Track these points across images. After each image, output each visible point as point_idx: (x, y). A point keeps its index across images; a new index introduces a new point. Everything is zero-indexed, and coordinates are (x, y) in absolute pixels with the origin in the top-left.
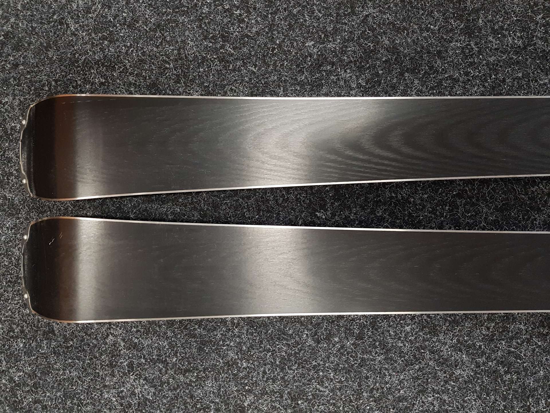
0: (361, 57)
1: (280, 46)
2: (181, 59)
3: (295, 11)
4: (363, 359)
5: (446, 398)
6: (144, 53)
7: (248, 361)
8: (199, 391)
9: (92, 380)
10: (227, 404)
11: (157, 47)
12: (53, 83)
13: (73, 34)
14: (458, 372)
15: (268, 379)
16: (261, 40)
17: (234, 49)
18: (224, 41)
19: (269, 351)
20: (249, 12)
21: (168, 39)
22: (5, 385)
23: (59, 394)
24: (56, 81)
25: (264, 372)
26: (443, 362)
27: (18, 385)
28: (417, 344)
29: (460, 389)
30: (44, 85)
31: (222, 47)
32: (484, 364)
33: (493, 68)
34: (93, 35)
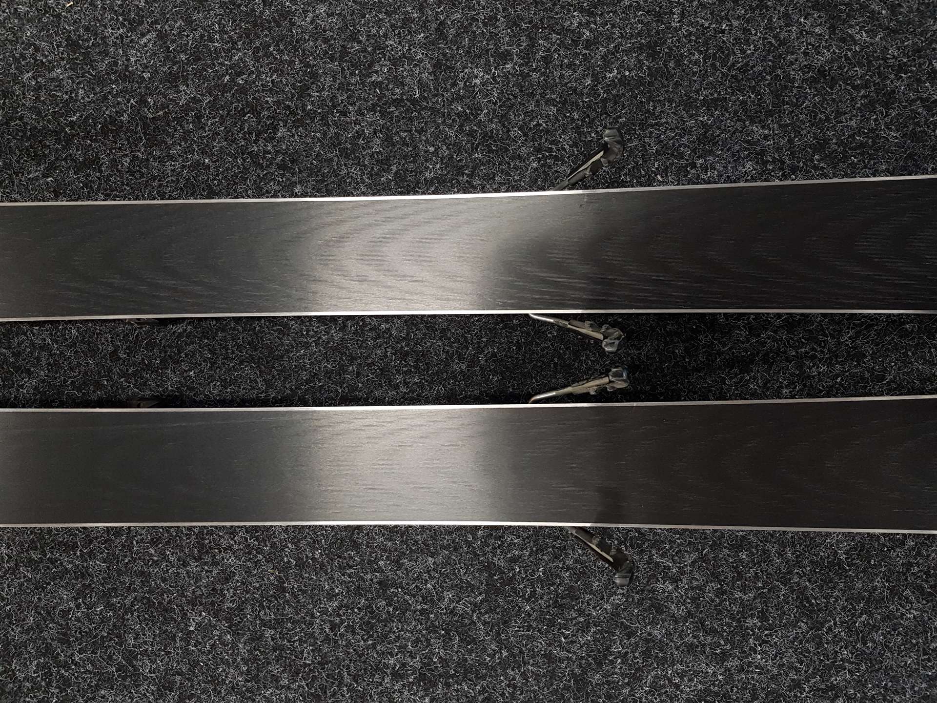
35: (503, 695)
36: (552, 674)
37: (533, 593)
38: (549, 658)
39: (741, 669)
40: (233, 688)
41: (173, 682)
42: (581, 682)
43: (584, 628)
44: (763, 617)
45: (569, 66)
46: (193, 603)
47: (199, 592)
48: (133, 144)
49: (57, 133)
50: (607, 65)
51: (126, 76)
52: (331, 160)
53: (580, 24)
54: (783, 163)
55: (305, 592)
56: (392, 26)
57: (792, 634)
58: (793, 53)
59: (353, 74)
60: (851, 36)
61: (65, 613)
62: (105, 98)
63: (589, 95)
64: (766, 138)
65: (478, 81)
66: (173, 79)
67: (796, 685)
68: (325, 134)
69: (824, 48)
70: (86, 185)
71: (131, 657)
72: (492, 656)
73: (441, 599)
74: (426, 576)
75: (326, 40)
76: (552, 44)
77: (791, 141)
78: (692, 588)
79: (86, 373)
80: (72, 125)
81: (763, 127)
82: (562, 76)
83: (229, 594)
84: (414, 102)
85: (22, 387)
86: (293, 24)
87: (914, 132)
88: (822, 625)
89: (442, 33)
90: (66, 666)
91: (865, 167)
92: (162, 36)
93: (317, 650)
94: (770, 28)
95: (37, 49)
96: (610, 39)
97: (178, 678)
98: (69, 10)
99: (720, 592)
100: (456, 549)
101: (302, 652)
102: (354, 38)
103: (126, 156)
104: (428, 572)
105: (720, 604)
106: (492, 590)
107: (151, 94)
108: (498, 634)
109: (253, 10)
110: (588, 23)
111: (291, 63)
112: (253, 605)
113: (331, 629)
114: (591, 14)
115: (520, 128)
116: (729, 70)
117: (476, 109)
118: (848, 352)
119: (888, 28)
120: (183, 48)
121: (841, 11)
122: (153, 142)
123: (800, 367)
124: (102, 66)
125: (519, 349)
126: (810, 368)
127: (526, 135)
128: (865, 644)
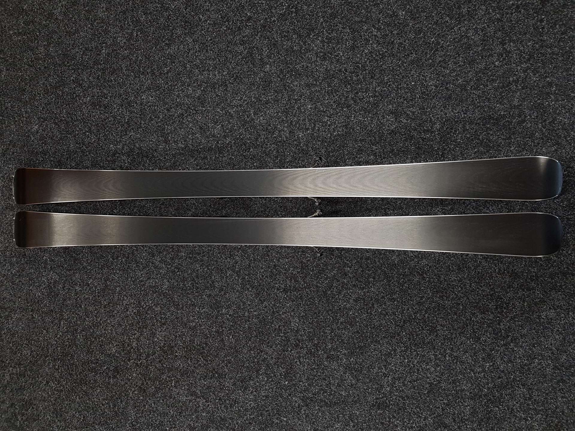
0: (129, 151)
1: (101, 147)
2: (69, 151)
3: (107, 133)
4: (128, 266)
5: (157, 281)
6: (56, 149)
7: (90, 267)
8: (74, 278)
9: (38, 273)
10: (83, 283)
11: (61, 147)
12: (26, 160)
13: (33, 141)
14: (161, 271)
15: (97, 273)
16: (95, 144)
17: (86, 148)
18: (83, 145)
19: (97, 263)
20: (91, 133)
21: (64, 143)
22: (10, 275)
23: (27, 279)
24: (27, 159)
25: (96, 271)
26: (156, 267)
27: (14, 275)
28: (148, 261)
29: (162, 277)
30: (23, 161)
31: (82, 147)
32: (170, 268)
33: (174, 156)
34: (39, 142)
35: (305, 296)
36: (318, 291)
37: (313, 269)
38: (317, 286)
39: (368, 292)
40: (238, 291)
41: (223, 289)
42: (325, 293)
43: (326, 279)
44: (374, 278)
45: (324, 131)
46: (228, 269)
47: (230, 266)
48: (215, 153)
49: (197, 151)
50: (334, 131)
51: (214, 136)
52: (263, 157)
53: (327, 120)
54: (381, 156)
55: (256, 267)
56: (279, 122)
57: (382, 283)
58: (384, 126)
59: (269, 135)
60: (401, 121)
61: (197, 270)
62: (209, 142)
63: (329, 139)
64: (377, 149)
65: (300, 136)
66: (225, 137)
67: (383, 297)
68: (262, 150)
69: (393, 124)
70: (204, 164)
71: (213, 282)
72: (302, 285)
73: (289, 270)
74: (286, 264)
75: (262, 126)
76: (320, 126)
77: (383, 150)
78: (355, 270)
79: (203, 211)
80: (201, 148)
81: (376, 147)
82: (322, 134)
83: (237, 267)
84: (284, 141)
85: (188, 214)
86: (254, 122)
87: (419, 147)
88: (391, 281)
89: (292, 124)
90: (197, 284)
91: (405, 157)
92: (222, 126)
93: (258, 282)
94: (378, 120)
95: (192, 129)
96: (335, 123)
97: (224, 288)
98: (200, 119)
99: (363, 271)
100: (293, 257)
101: (255, 282)
102: (269, 125)
103: (214, 156)
104: (286, 263)
105: (362, 274)
106: (302, 268)
107: (220, 141)
108: (304, 280)
109: (245, 119)
110: (329, 120)
111: (254, 132)
112: (243, 270)
113: (262, 277)
114: (330, 117)
115: (311, 148)
116: (367, 131)
117: (300, 143)
118: (399, 207)
119: (411, 118)
120: (227, 129)
121: (398, 114)
122: (220, 153)
123: (385, 211)
124: (208, 134)
125: (310, 205)
126: (388, 211)
127: (313, 149)
128: (403, 287)
